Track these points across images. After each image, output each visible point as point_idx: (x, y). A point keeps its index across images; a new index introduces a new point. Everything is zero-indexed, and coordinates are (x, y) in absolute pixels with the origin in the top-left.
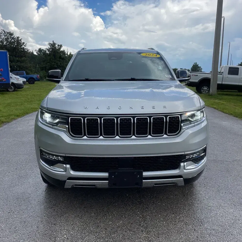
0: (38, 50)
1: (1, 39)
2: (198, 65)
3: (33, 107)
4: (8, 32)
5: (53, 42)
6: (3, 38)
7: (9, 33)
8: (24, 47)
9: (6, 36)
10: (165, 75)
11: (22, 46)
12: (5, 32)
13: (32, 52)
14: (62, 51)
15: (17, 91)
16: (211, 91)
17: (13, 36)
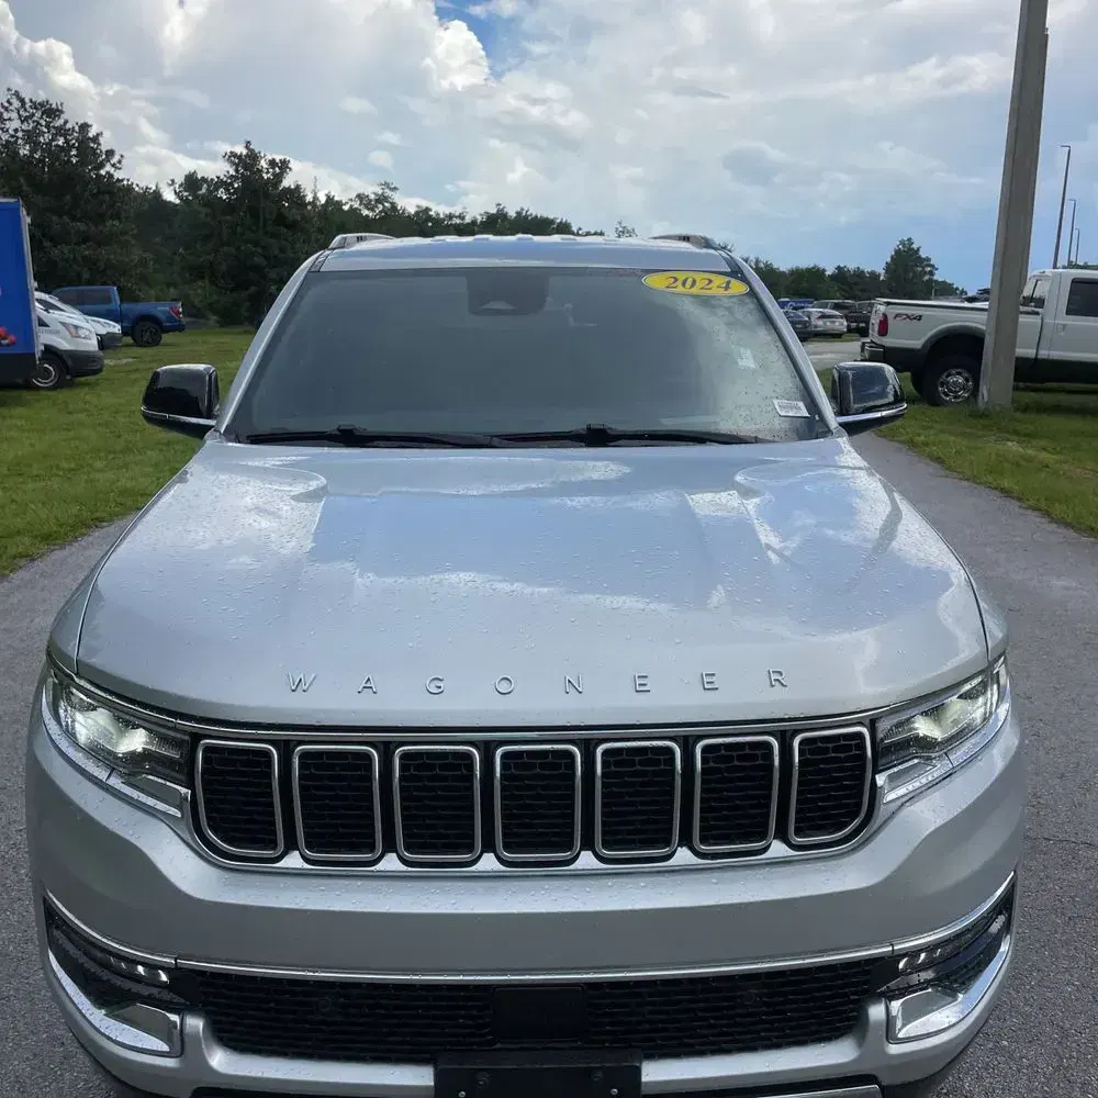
0: (180, 179)
1: (5, 137)
2: (918, 249)
3: (129, 485)
4: (39, 104)
5: (247, 147)
6: (16, 130)
7: (42, 105)
8: (112, 170)
9: (26, 119)
10: (776, 402)
11: (102, 165)
12: (22, 101)
13: (154, 188)
14: (288, 190)
15: (71, 385)
16: (985, 392)
17: (61, 122)
